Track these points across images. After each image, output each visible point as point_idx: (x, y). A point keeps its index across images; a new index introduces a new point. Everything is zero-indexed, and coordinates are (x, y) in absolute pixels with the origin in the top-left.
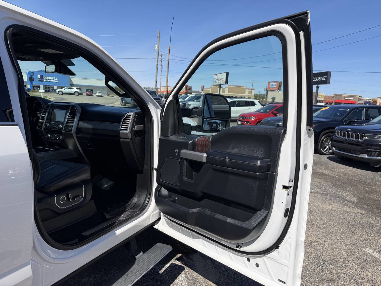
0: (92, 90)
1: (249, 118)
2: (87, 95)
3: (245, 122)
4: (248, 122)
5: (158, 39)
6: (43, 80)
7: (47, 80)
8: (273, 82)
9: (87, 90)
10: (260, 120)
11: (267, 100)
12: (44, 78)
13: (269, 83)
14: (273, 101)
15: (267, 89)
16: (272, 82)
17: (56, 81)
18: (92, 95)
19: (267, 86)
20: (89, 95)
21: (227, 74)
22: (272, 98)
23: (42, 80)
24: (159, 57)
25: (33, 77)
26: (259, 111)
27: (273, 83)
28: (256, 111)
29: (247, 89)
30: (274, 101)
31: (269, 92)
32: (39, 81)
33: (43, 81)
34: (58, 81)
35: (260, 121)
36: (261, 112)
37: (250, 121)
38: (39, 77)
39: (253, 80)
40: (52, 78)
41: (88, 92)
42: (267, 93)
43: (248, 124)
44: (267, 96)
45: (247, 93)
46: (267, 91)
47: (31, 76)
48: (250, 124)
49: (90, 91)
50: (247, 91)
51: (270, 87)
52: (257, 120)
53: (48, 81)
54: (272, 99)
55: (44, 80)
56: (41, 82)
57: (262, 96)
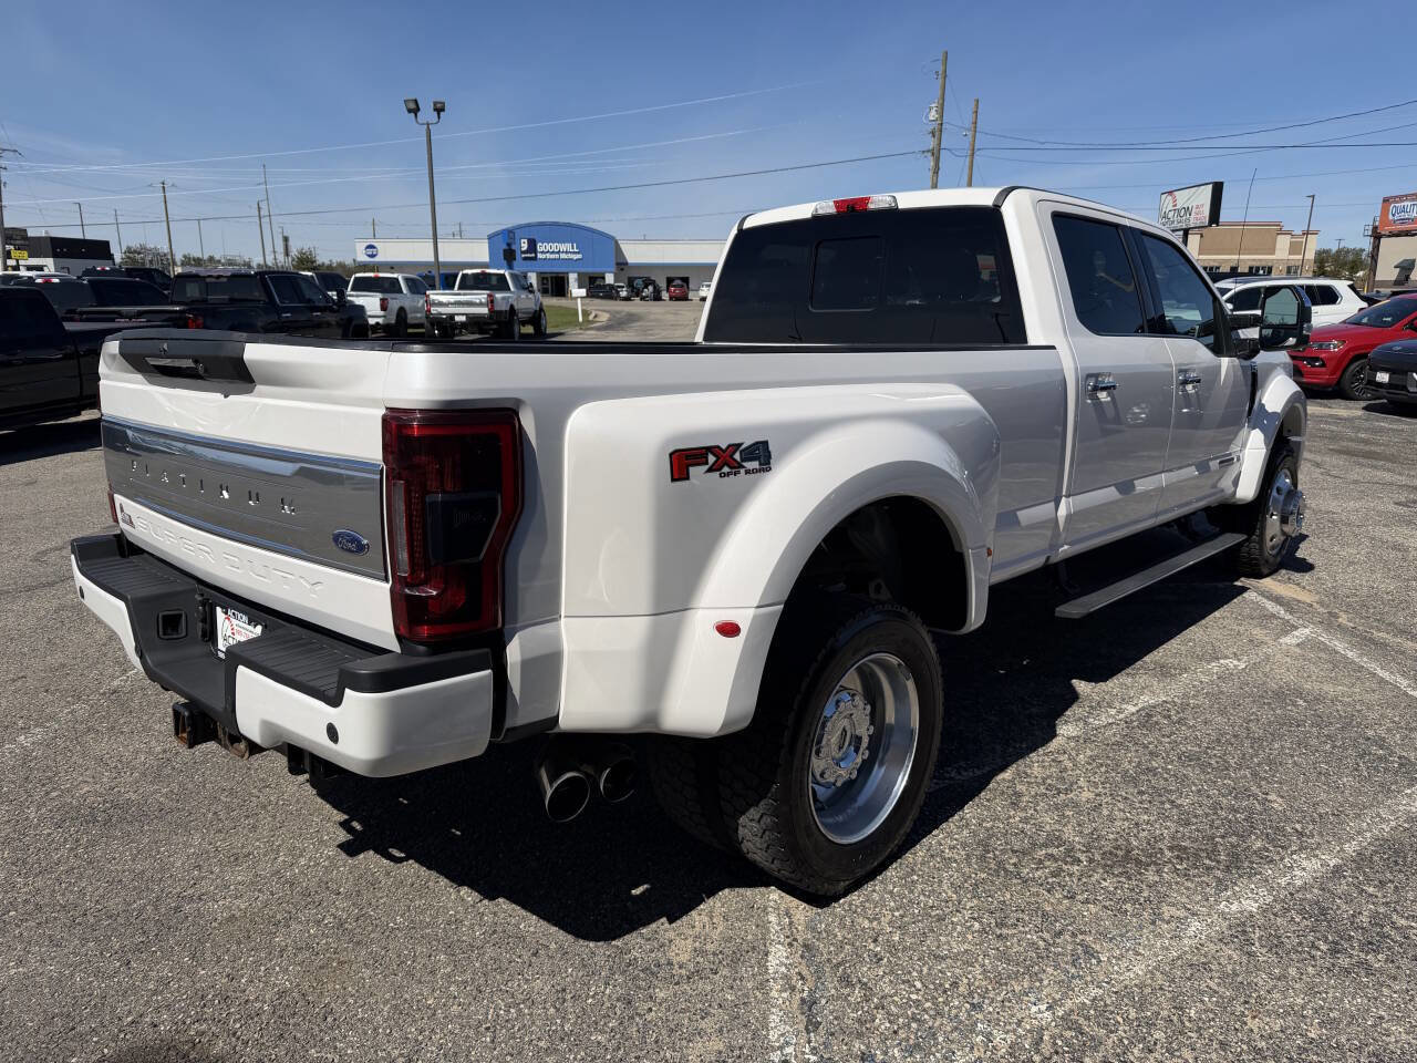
0: (686, 280)
1: (1321, 346)
2: (671, 299)
3: (1304, 359)
4: (1317, 359)
5: (940, 81)
6: (536, 256)
7: (548, 256)
8: (1406, 196)
9: (670, 281)
10: (1363, 351)
11: (1375, 275)
12: (541, 247)
13: (1386, 201)
14: (1403, 278)
15: (1375, 228)
16: (1401, 198)
17: (575, 257)
18: (685, 298)
19: (1379, 214)
20: (678, 299)
21: (1218, 189)
22: (1396, 267)
23: (533, 255)
24: (942, 146)
25: (513, 247)
26: (1355, 322)
27: (1405, 203)
28: (1344, 322)
29: (1281, 232)
30: (1407, 278)
31: (1383, 241)
32: (525, 259)
33: (535, 258)
34: (579, 256)
35: (1364, 356)
36: (1366, 324)
37: (1323, 356)
38: (525, 246)
39: (1313, 196)
40: (563, 247)
41: (674, 286)
42: (1376, 247)
43: (1314, 366)
44: (1374, 256)
45: (1282, 251)
46: (1377, 236)
47: (509, 245)
48: (1323, 365)
49: (679, 282)
50: (1283, 243)
51: (1391, 217)
52: (1348, 351)
53: (553, 256)
54: (1398, 270)
55: (540, 256)
56: (529, 262)
57: (1351, 257)
